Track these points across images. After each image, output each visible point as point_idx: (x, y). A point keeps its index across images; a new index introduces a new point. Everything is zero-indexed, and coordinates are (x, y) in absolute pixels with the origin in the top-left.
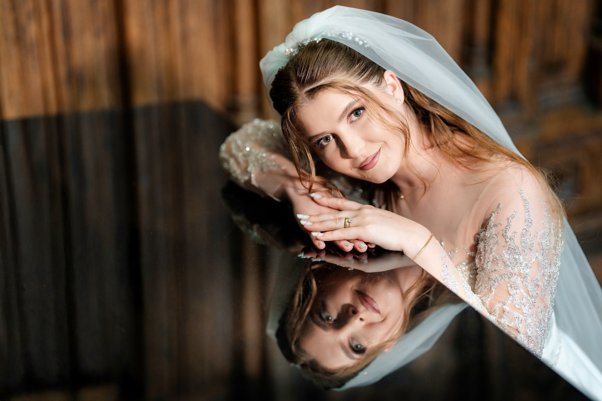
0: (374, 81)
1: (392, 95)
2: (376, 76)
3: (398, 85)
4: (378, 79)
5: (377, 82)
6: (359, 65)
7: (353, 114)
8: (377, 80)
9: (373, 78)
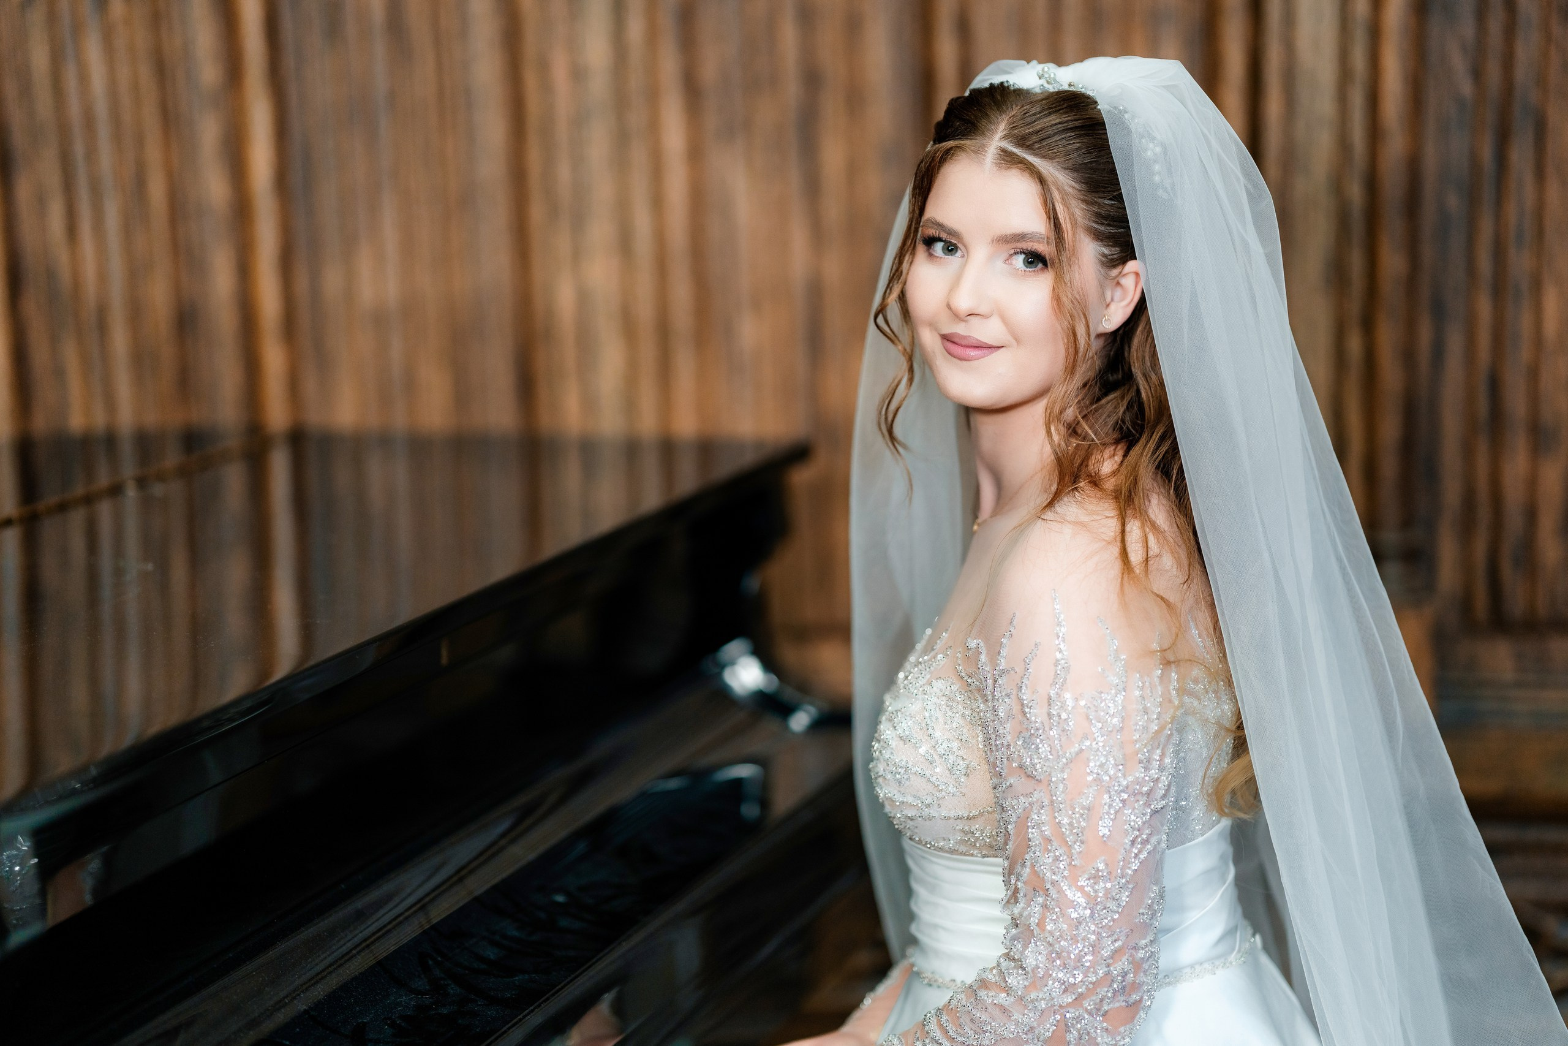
0: (1106, 251)
1: (1108, 303)
2: (1117, 249)
3: (1132, 300)
4: (1115, 256)
5: (1109, 257)
6: (1113, 204)
7: (1022, 257)
8: (1112, 257)
9: (1111, 246)
